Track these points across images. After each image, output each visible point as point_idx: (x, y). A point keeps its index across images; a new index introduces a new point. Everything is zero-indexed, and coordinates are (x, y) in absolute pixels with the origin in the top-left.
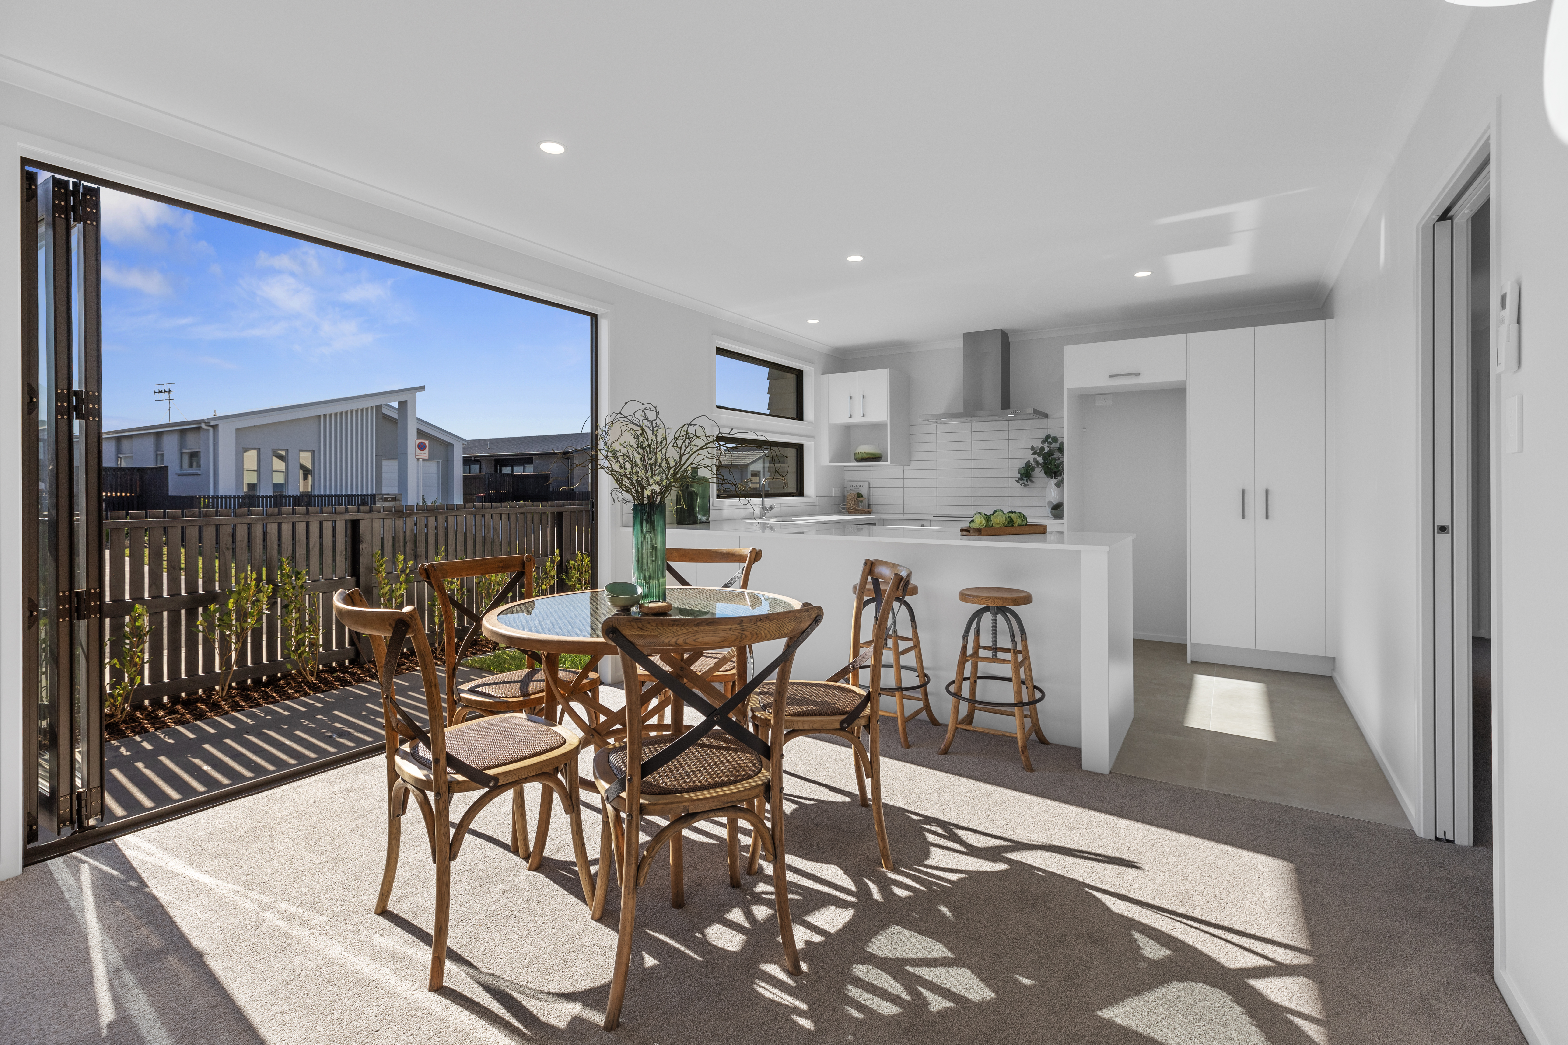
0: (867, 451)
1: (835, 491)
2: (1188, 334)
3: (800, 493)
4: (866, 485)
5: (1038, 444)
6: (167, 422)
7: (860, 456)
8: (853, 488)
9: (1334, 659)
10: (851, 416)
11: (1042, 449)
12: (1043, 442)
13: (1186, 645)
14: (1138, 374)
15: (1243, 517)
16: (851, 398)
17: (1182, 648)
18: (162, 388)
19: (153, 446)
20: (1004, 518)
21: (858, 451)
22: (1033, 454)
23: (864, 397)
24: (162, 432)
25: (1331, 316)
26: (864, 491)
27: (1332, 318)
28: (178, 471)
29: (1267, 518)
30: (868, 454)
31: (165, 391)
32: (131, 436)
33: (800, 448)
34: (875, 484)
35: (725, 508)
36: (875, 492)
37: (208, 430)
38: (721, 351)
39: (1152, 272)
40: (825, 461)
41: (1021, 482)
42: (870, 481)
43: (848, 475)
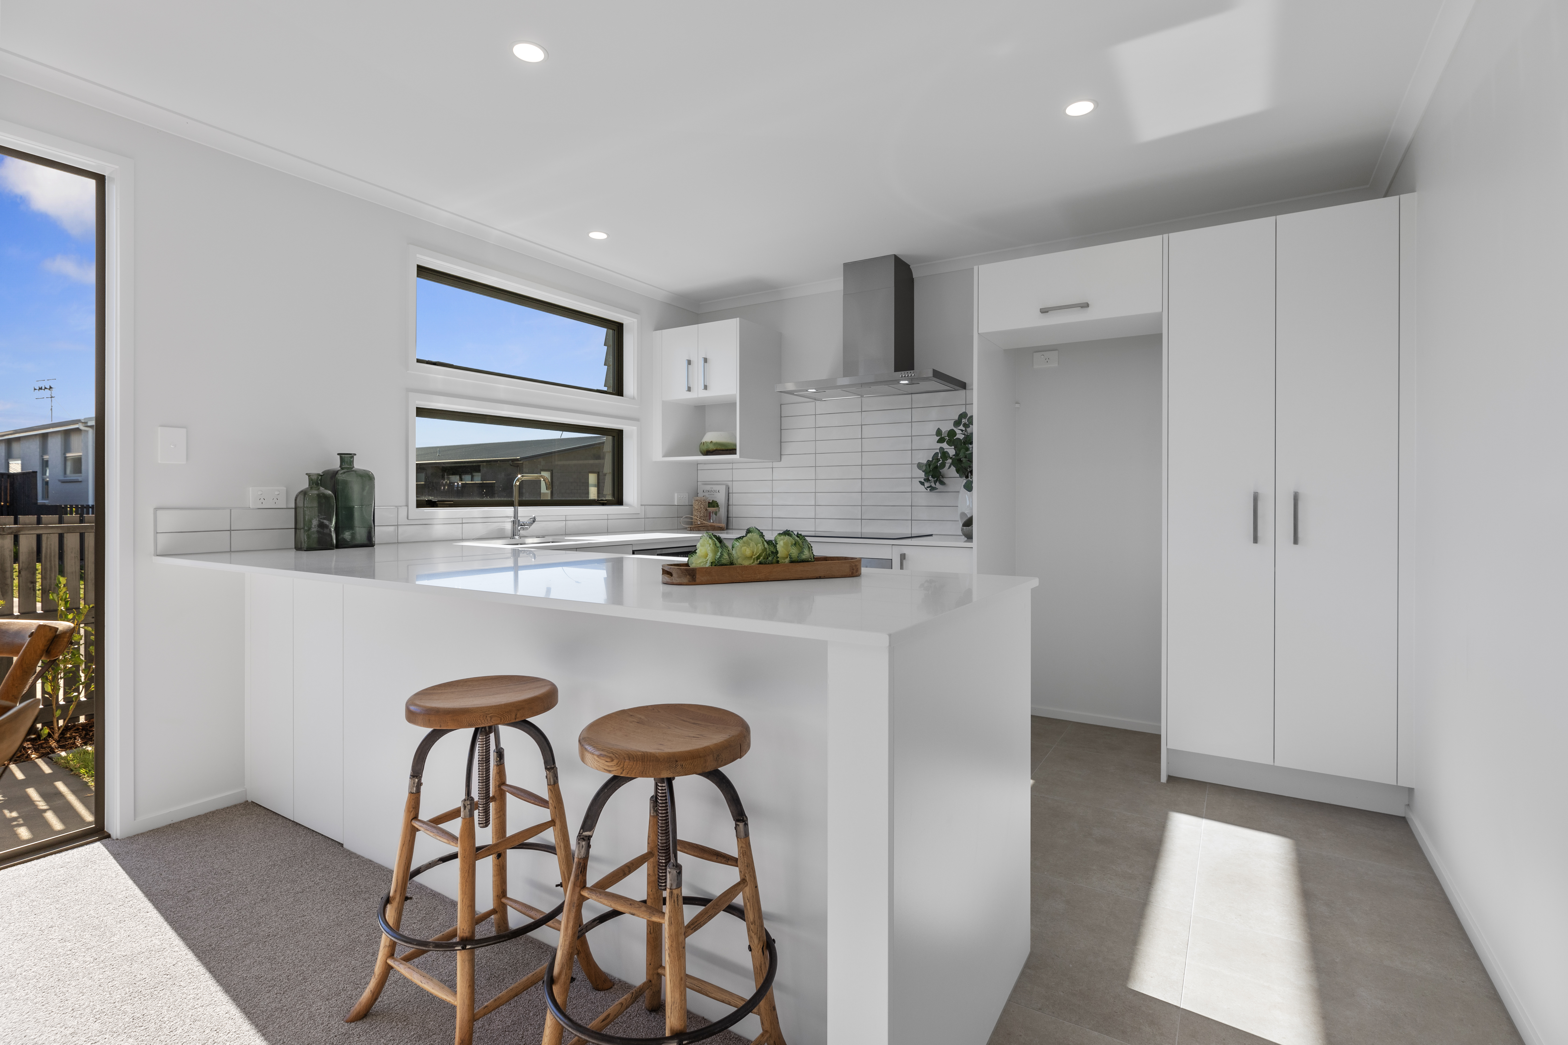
0: (714, 440)
1: (678, 498)
2: (1166, 236)
3: (618, 500)
4: (723, 489)
5: (946, 427)
6: (48, 422)
7: (705, 448)
8: (706, 494)
9: (1411, 790)
10: (689, 389)
11: (952, 433)
12: (957, 423)
13: (1160, 736)
14: (1086, 305)
15: (1256, 540)
16: (689, 362)
17: (1153, 742)
18: (42, 385)
19: (38, 450)
20: (760, 547)
21: (704, 440)
22: (939, 441)
23: (706, 360)
24: (47, 434)
25: (1410, 189)
26: (721, 498)
27: (1412, 190)
28: (62, 478)
29: (1296, 542)
30: (716, 444)
31: (46, 388)
32: (18, 439)
33: (617, 436)
34: (736, 488)
35: (435, 522)
36: (735, 499)
37: (87, 431)
38: (424, 272)
39: (1097, 104)
40: (657, 453)
41: (927, 485)
42: (730, 484)
43: (703, 476)
